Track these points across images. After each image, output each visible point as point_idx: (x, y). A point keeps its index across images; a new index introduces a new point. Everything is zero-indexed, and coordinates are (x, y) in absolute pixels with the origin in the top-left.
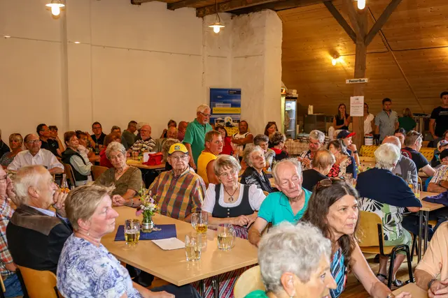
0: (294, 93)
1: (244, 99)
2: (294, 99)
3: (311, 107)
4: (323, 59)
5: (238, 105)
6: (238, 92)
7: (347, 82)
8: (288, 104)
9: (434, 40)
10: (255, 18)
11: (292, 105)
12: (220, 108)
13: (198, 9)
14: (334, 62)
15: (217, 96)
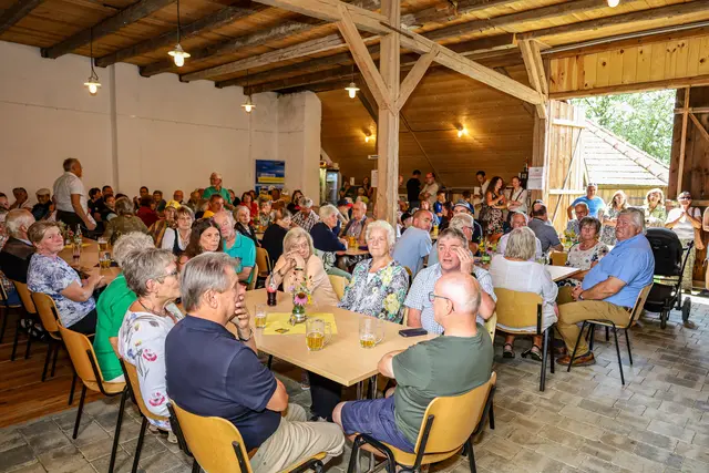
0: (336, 166)
1: (287, 170)
2: (336, 171)
3: (353, 179)
4: (358, 137)
5: (282, 176)
6: (283, 164)
7: (369, 157)
8: (331, 176)
9: (442, 123)
10: (296, 97)
11: (334, 177)
12: (264, 178)
13: (245, 88)
14: (367, 139)
15: (263, 167)
